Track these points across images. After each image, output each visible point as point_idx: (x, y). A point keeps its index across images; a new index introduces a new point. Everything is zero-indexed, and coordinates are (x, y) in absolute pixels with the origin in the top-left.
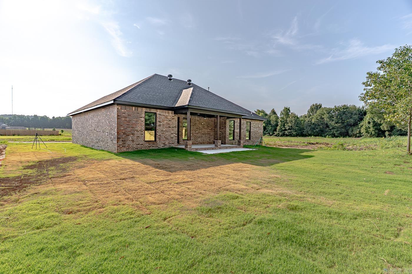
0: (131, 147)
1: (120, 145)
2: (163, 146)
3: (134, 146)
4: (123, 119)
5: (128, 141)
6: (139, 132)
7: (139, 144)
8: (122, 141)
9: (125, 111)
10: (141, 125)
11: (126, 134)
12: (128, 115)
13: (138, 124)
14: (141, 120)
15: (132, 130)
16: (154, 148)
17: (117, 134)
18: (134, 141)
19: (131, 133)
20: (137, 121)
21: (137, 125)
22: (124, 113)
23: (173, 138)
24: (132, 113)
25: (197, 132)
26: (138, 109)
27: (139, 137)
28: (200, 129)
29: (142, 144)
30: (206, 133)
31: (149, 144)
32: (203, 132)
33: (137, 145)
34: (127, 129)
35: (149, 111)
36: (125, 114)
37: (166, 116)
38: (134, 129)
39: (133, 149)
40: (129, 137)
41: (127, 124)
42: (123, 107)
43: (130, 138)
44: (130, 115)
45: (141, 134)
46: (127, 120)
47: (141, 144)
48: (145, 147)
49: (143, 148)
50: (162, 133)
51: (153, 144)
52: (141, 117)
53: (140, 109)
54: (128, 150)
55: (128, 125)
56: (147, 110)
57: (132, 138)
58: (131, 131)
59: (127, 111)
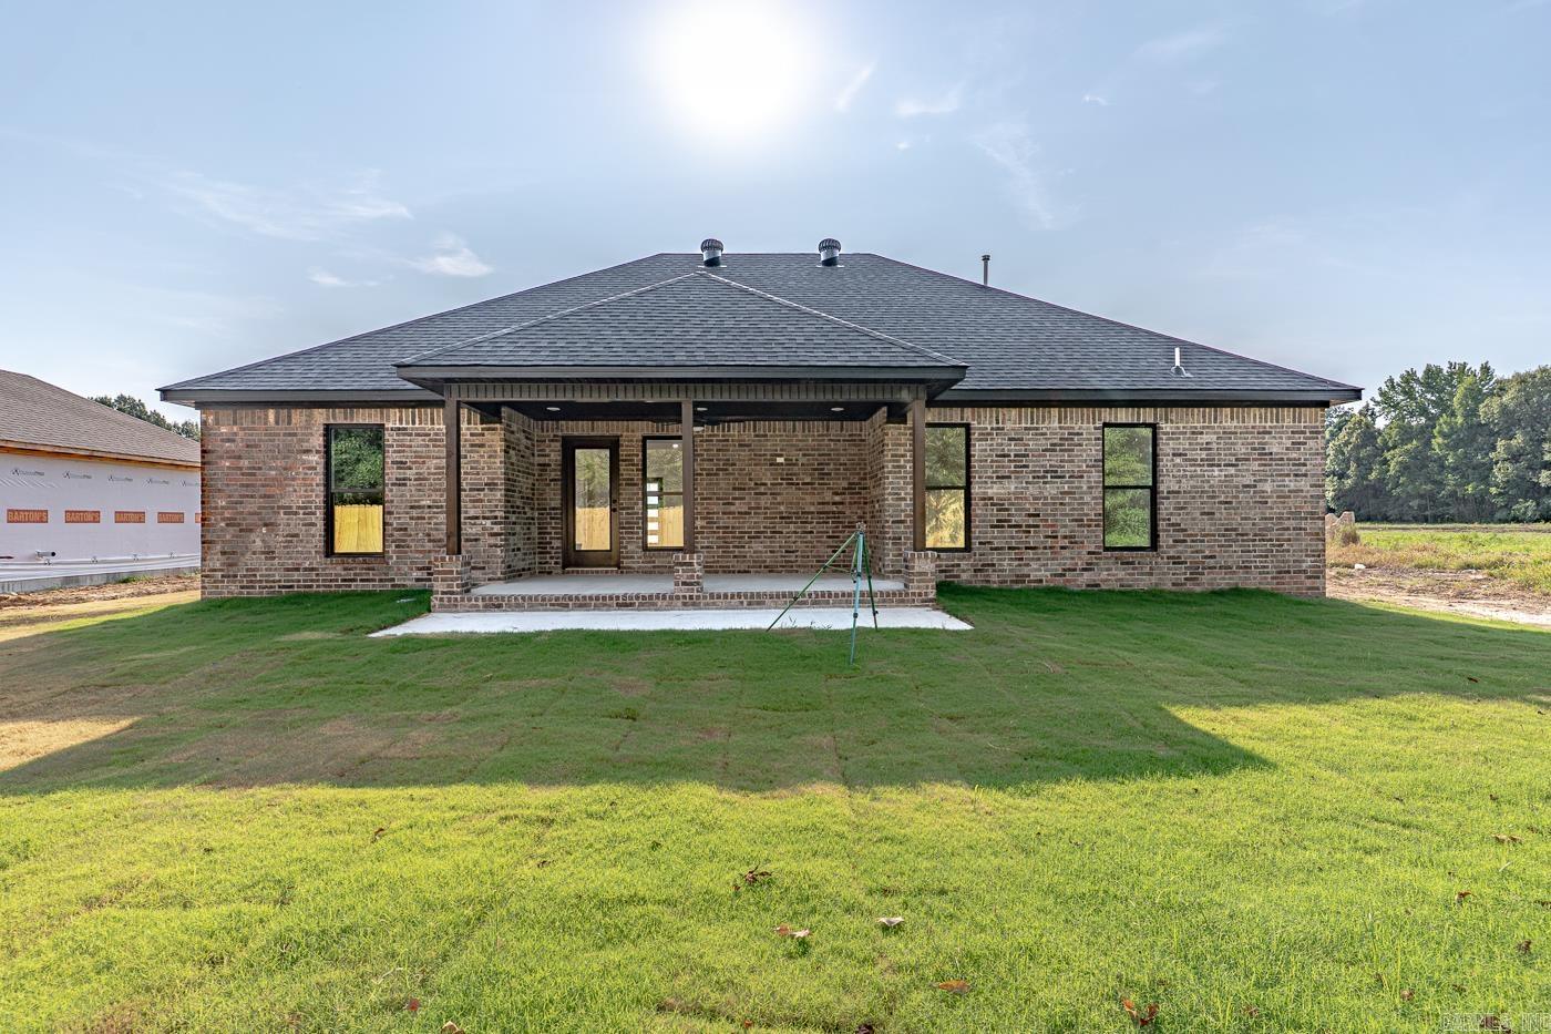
0: (261, 581)
1: (215, 570)
2: (418, 580)
3: (274, 575)
4: (227, 464)
5: (248, 555)
6: (296, 513)
7: (298, 570)
8: (223, 553)
9: (235, 429)
10: (305, 485)
11: (239, 525)
12: (248, 446)
13: (294, 479)
14: (304, 462)
15: (264, 508)
16: (369, 586)
17: (203, 525)
18: (273, 552)
19: (260, 520)
20: (285, 469)
21: (290, 485)
22: (229, 440)
23: (476, 540)
24: (265, 435)
25: (738, 507)
26: (289, 417)
27: (297, 535)
28: (762, 489)
29: (313, 569)
30: (812, 509)
31: (345, 569)
32: (782, 508)
33: (288, 570)
34: (241, 503)
35: (346, 419)
36: (233, 441)
37: (436, 434)
38: (274, 502)
39: (271, 587)
40: (253, 536)
41: (242, 485)
42: (225, 414)
43: (258, 540)
44: (256, 446)
45: (304, 525)
46: (241, 468)
47: (305, 569)
48: (323, 580)
49: (318, 586)
50: (411, 518)
51: (369, 569)
52: (307, 451)
53: (298, 416)
54: (248, 593)
55: (247, 486)
56: (334, 418)
57: (263, 541)
58: (260, 513)
59: (244, 429)
